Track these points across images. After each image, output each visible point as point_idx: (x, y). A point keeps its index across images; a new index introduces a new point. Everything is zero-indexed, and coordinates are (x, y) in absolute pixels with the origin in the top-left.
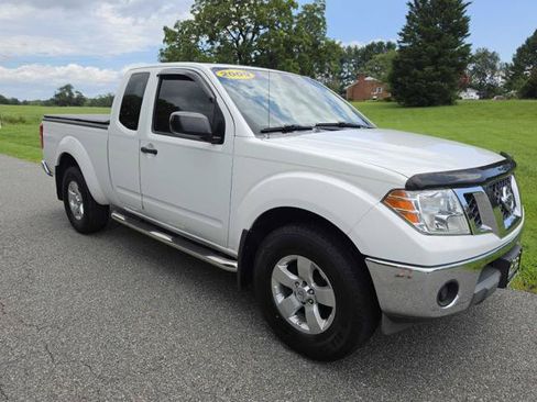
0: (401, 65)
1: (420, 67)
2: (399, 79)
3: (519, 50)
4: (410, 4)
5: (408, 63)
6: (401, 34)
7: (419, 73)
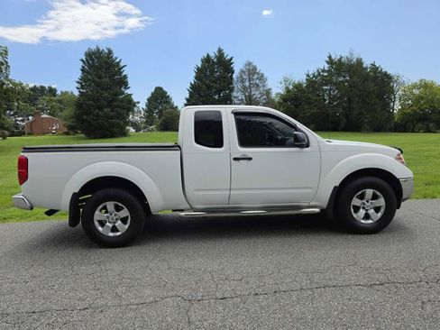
0: (84, 106)
1: (100, 108)
2: (85, 117)
3: (148, 100)
4: (82, 61)
5: (91, 105)
6: (78, 82)
7: (100, 112)
